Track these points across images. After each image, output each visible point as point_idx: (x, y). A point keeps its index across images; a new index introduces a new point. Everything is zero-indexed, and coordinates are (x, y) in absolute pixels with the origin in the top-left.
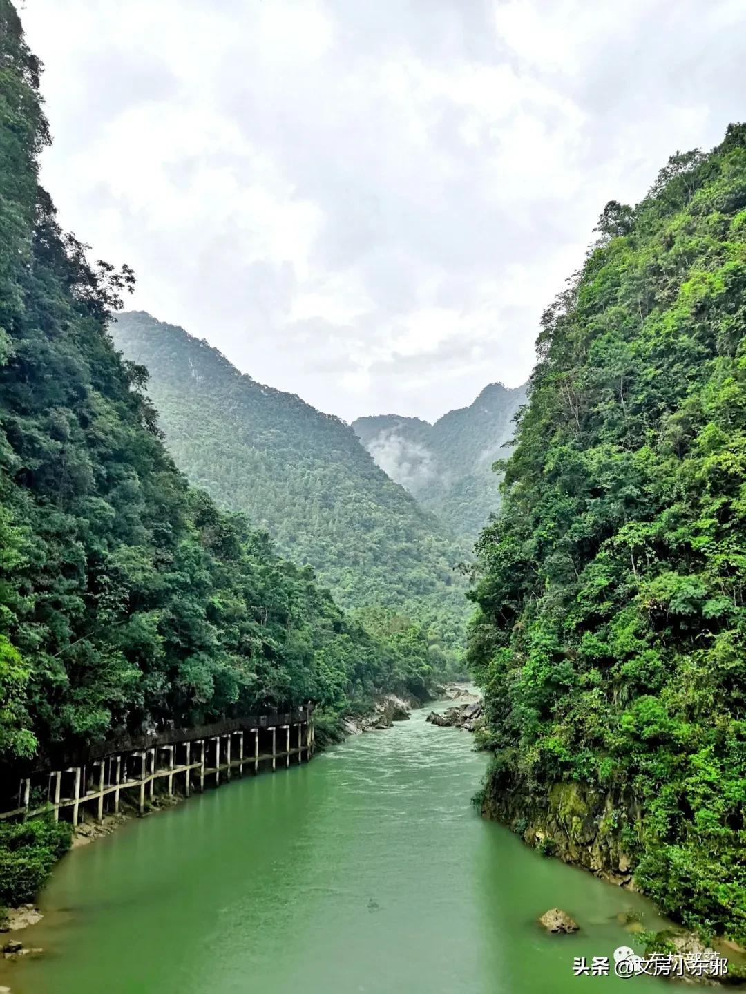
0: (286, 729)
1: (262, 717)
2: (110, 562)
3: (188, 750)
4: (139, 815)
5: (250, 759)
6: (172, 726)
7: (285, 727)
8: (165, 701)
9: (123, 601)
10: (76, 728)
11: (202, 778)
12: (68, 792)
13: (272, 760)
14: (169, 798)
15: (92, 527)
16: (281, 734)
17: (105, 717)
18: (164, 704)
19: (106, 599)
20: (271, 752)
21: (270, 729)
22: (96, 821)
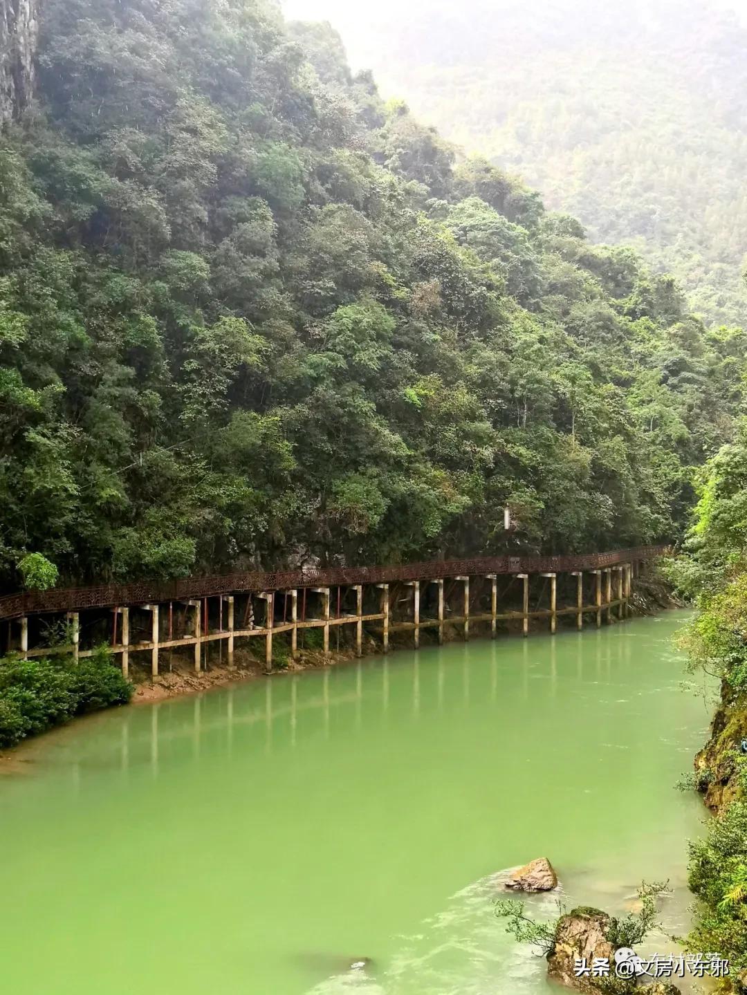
0: (550, 579)
1: (512, 559)
2: (203, 341)
3: (359, 596)
4: (263, 672)
5: (485, 616)
6: (343, 562)
7: (549, 575)
8: (327, 529)
9: (218, 394)
10: (145, 557)
11: (386, 634)
12: (141, 633)
13: (522, 620)
14: (323, 655)
15: (176, 293)
16: (540, 585)
17: (185, 546)
18: (325, 533)
19: (194, 393)
20: (521, 610)
21: (520, 576)
22: (193, 674)
